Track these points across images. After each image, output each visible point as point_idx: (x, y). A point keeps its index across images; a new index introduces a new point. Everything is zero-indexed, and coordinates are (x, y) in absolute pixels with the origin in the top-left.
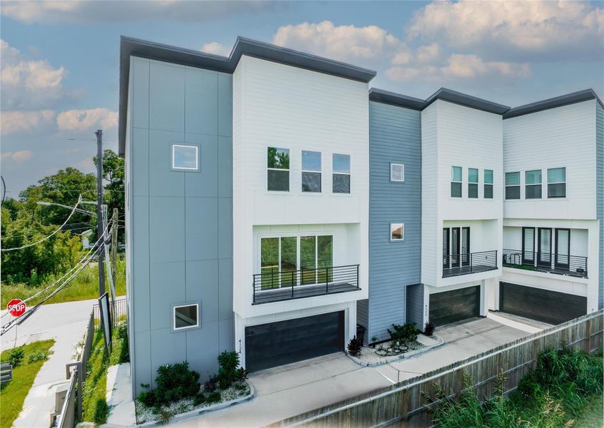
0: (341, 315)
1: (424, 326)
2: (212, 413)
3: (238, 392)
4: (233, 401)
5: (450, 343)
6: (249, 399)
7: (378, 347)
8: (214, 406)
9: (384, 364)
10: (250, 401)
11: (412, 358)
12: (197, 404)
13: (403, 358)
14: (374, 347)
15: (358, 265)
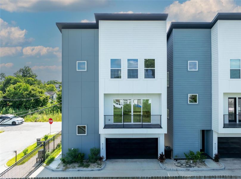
0: (156, 140)
1: (214, 156)
2: (82, 172)
3: (97, 166)
4: (92, 169)
5: (229, 169)
6: (99, 170)
7: (178, 161)
8: (85, 169)
9: (174, 170)
10: (100, 171)
11: (194, 172)
12: (79, 167)
13: (189, 170)
14: (177, 161)
15: (161, 115)
